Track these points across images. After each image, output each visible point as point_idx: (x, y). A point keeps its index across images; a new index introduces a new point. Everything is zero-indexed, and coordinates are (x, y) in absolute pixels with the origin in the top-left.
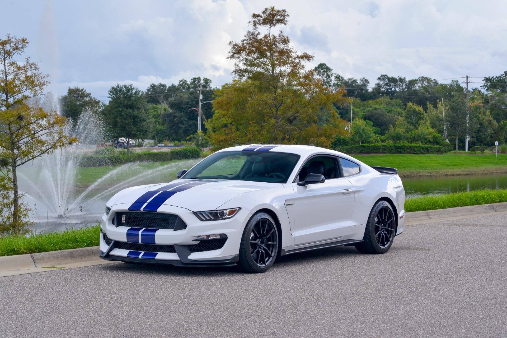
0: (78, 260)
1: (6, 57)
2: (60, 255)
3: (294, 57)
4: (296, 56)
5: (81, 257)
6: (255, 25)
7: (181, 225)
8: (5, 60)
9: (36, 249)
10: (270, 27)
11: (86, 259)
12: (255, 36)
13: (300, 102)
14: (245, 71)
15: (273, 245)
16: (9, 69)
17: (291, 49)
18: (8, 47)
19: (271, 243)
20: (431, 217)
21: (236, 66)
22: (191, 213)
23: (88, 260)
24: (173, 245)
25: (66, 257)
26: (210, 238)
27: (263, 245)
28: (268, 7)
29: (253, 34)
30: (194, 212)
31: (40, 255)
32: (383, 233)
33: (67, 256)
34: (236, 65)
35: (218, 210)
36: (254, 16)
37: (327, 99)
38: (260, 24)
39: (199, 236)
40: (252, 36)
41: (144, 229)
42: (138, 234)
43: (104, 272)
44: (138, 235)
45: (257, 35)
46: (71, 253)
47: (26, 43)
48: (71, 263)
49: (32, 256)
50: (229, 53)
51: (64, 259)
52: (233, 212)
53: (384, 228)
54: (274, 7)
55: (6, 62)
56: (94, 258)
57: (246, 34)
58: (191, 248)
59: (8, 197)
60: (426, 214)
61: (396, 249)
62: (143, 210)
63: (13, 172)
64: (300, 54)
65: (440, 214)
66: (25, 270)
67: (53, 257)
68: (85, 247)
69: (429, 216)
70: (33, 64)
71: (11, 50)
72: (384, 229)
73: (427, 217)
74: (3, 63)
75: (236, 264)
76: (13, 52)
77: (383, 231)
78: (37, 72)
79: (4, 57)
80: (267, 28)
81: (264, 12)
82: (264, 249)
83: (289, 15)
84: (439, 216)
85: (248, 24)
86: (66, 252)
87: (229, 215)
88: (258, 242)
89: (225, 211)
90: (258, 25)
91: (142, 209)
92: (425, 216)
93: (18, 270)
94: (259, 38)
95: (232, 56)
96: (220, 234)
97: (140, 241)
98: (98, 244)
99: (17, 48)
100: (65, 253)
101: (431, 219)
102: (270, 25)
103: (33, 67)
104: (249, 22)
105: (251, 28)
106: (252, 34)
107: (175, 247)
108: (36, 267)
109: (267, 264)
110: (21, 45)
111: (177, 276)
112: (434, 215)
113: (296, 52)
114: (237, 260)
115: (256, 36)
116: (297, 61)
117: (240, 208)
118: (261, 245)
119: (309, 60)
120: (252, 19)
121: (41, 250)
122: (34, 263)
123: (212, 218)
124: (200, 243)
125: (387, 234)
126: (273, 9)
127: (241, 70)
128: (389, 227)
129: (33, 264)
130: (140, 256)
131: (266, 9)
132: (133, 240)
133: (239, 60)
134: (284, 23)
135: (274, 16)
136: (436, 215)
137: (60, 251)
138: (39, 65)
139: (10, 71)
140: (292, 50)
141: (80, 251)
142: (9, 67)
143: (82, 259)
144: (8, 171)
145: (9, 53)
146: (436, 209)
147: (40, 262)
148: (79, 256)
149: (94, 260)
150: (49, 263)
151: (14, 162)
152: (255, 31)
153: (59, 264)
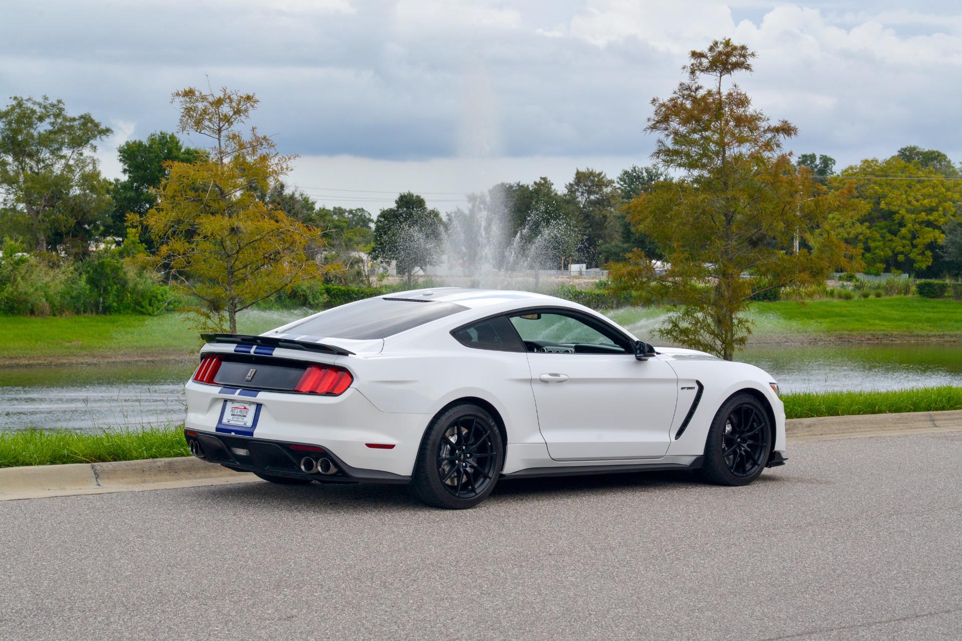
0: (181, 476)
1: (221, 126)
2: (148, 467)
3: (762, 129)
4: (766, 128)
6: (693, 72)
8: (220, 130)
9: (110, 456)
10: (721, 76)
11: (198, 475)
12: (692, 92)
13: (765, 210)
14: (677, 153)
16: (227, 146)
18: (225, 109)
20: (937, 423)
21: (661, 144)
23: (201, 478)
25: (160, 470)
28: (720, 39)
29: (689, 88)
31: (109, 466)
33: (162, 469)
34: (659, 141)
36: (694, 54)
37: (816, 205)
38: (702, 71)
40: (687, 91)
45: (697, 89)
46: (170, 463)
47: (254, 102)
48: (166, 480)
49: (93, 467)
50: (649, 120)
51: (156, 474)
54: (729, 39)
55: (223, 133)
56: (214, 474)
57: (676, 87)
60: (928, 419)
63: (230, 319)
64: (775, 123)
66: (71, 490)
67: (134, 470)
69: (935, 422)
70: (264, 138)
71: (231, 113)
73: (929, 423)
74: (217, 136)
76: (234, 117)
79: (219, 126)
80: (715, 78)
81: (711, 49)
83: (755, 54)
84: (955, 421)
85: (682, 71)
90: (698, 73)
93: (61, 489)
94: (699, 97)
95: (654, 127)
99: (238, 112)
100: (159, 464)
101: (937, 426)
102: (721, 73)
103: (264, 143)
104: (684, 68)
105: (686, 79)
106: (687, 89)
108: (99, 485)
110: (245, 106)
112: (946, 420)
113: (768, 120)
115: (695, 92)
116: (769, 135)
119: (789, 134)
120: (690, 62)
121: (118, 457)
122: (96, 478)
126: (727, 43)
127: (669, 150)
129: (94, 480)
131: (716, 44)
133: (666, 132)
134: (746, 69)
135: (728, 55)
136: (950, 419)
137: (151, 460)
138: (275, 140)
139: (229, 150)
140: (761, 116)
141: (189, 460)
142: (228, 142)
143: (190, 476)
144: (221, 320)
145: (227, 119)
146: (955, 409)
147: (108, 478)
148: (184, 469)
149: (213, 477)
150: (124, 479)
151: (232, 304)
152: (693, 82)
153: (144, 482)
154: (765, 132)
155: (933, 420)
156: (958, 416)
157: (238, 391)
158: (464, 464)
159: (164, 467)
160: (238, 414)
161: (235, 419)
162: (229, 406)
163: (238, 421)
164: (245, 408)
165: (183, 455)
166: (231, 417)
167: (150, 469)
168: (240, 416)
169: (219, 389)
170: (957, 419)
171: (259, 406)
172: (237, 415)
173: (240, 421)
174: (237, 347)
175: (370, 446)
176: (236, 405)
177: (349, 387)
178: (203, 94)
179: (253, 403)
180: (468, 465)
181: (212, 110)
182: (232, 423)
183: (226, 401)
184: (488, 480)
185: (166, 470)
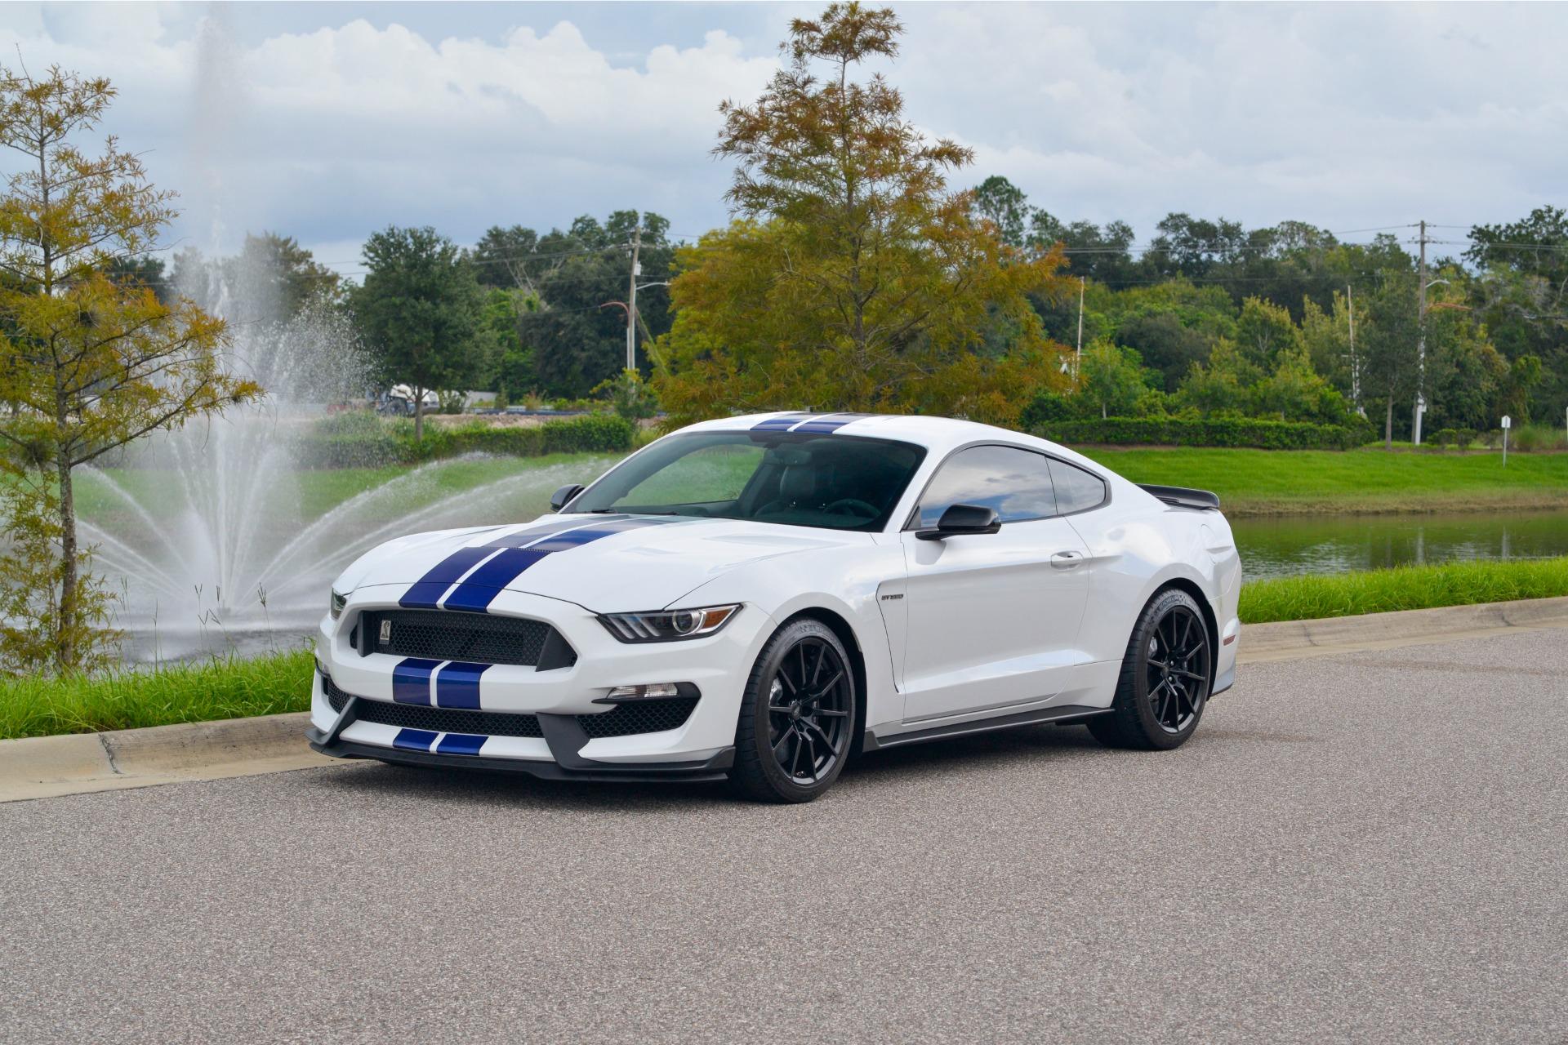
0: (244, 753)
1: (45, 134)
2: (189, 736)
3: (913, 154)
4: (920, 151)
5: (255, 744)
6: (799, 54)
7: (559, 653)
8: (42, 143)
9: (119, 719)
10: (845, 63)
11: (271, 750)
12: (797, 87)
13: (930, 288)
14: (768, 191)
15: (839, 718)
16: (54, 172)
17: (906, 130)
18: (52, 106)
19: (835, 712)
20: (1315, 639)
21: (741, 177)
22: (592, 617)
23: (276, 755)
24: (534, 713)
25: (209, 744)
26: (646, 696)
27: (808, 720)
29: (791, 82)
30: (599, 614)
31: (130, 738)
32: (1172, 686)
33: (212, 741)
34: (739, 172)
35: (672, 611)
36: (798, 26)
37: (1011, 281)
38: (813, 52)
39: (614, 689)
40: (791, 89)
41: (446, 663)
42: (429, 679)
43: (322, 793)
44: (427, 681)
45: (806, 83)
46: (224, 731)
47: (109, 93)
48: (224, 761)
49: (103, 740)
50: (720, 135)
51: (203, 750)
52: (718, 617)
53: (1175, 673)
54: (857, 2)
55: (46, 149)
56: (295, 749)
57: (771, 79)
58: (589, 725)
59: (46, 556)
60: (1302, 632)
61: (1210, 735)
62: (445, 605)
63: (62, 481)
64: (932, 143)
65: (1343, 631)
66: (80, 783)
67: (169, 743)
68: (268, 713)
69: (1313, 638)
70: (127, 157)
71: (63, 113)
72: (1176, 677)
73: (1303, 639)
74: (38, 153)
75: (724, 777)
76: (68, 119)
77: (1173, 682)
78: (139, 183)
79: (41, 135)
80: (835, 64)
81: (827, 17)
82: (811, 732)
83: (903, 26)
84: (1338, 636)
85: (779, 51)
86: (208, 727)
87: (705, 626)
88: (794, 708)
89: (694, 615)
90: (807, 56)
91: (441, 602)
92: (1298, 635)
93: (61, 781)
94: (810, 95)
95: (728, 147)
96: (677, 685)
97: (434, 701)
98: (307, 707)
99: (78, 109)
100: (207, 732)
101: (1315, 645)
102: (844, 57)
103: (127, 166)
104: (783, 46)
105: (787, 65)
106: (788, 83)
107: (540, 719)
108: (116, 772)
109: (819, 776)
110: (93, 100)
111: (543, 809)
112: (1325, 633)
113: (921, 138)
114: (730, 764)
115: (803, 88)
116: (923, 163)
117: (740, 607)
118: (803, 718)
119: (957, 162)
120: (791, 37)
121: (133, 720)
122: (111, 760)
123: (655, 633)
124: (616, 708)
125: (1185, 691)
126: (853, 8)
127: (753, 188)
128: (1190, 669)
129: (108, 763)
130: (434, 747)
131: (834, 8)
132: (411, 695)
133: (748, 157)
134: (887, 51)
135: (857, 27)
136: (1330, 633)
137: (190, 725)
138: (145, 162)
139: (57, 178)
140: (909, 132)
141: (253, 725)
142: (56, 164)
143: (258, 752)
144: (45, 478)
145: (55, 123)
146: (1330, 616)
147: (130, 759)
148: (248, 741)
149: (295, 754)
150: (155, 760)
151: (65, 451)
152: (798, 70)
153: (188, 764)
154: (917, 157)
155: (1308, 635)
156: (1340, 628)
159: (216, 737)
167: (194, 740)
170: (1339, 632)
178: (13, 77)
181: (30, 104)
185: (219, 743)
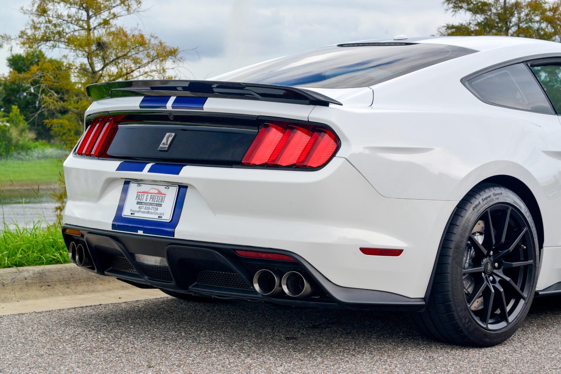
0: (57, 291)
2: (10, 278)
5: (67, 283)
11: (80, 288)
23: (83, 292)
25: (27, 284)
33: (29, 281)
48: (36, 297)
51: (21, 289)
56: (100, 287)
86: (28, 271)
100: (26, 274)
137: (14, 269)
141: (67, 269)
143: (69, 290)
148: (61, 282)
149: (99, 291)
157: (149, 166)
158: (491, 278)
159: (33, 278)
160: (148, 201)
161: (143, 210)
162: (133, 188)
163: (148, 212)
164: (160, 193)
165: (58, 262)
166: (136, 207)
167: (13, 281)
168: (151, 204)
169: (117, 163)
171: (182, 188)
172: (146, 204)
173: (152, 213)
174: (143, 101)
175: (366, 251)
176: (144, 188)
177: (334, 155)
179: (173, 184)
180: (498, 279)
182: (139, 215)
183: (127, 182)
184: (522, 302)
185: (35, 283)
